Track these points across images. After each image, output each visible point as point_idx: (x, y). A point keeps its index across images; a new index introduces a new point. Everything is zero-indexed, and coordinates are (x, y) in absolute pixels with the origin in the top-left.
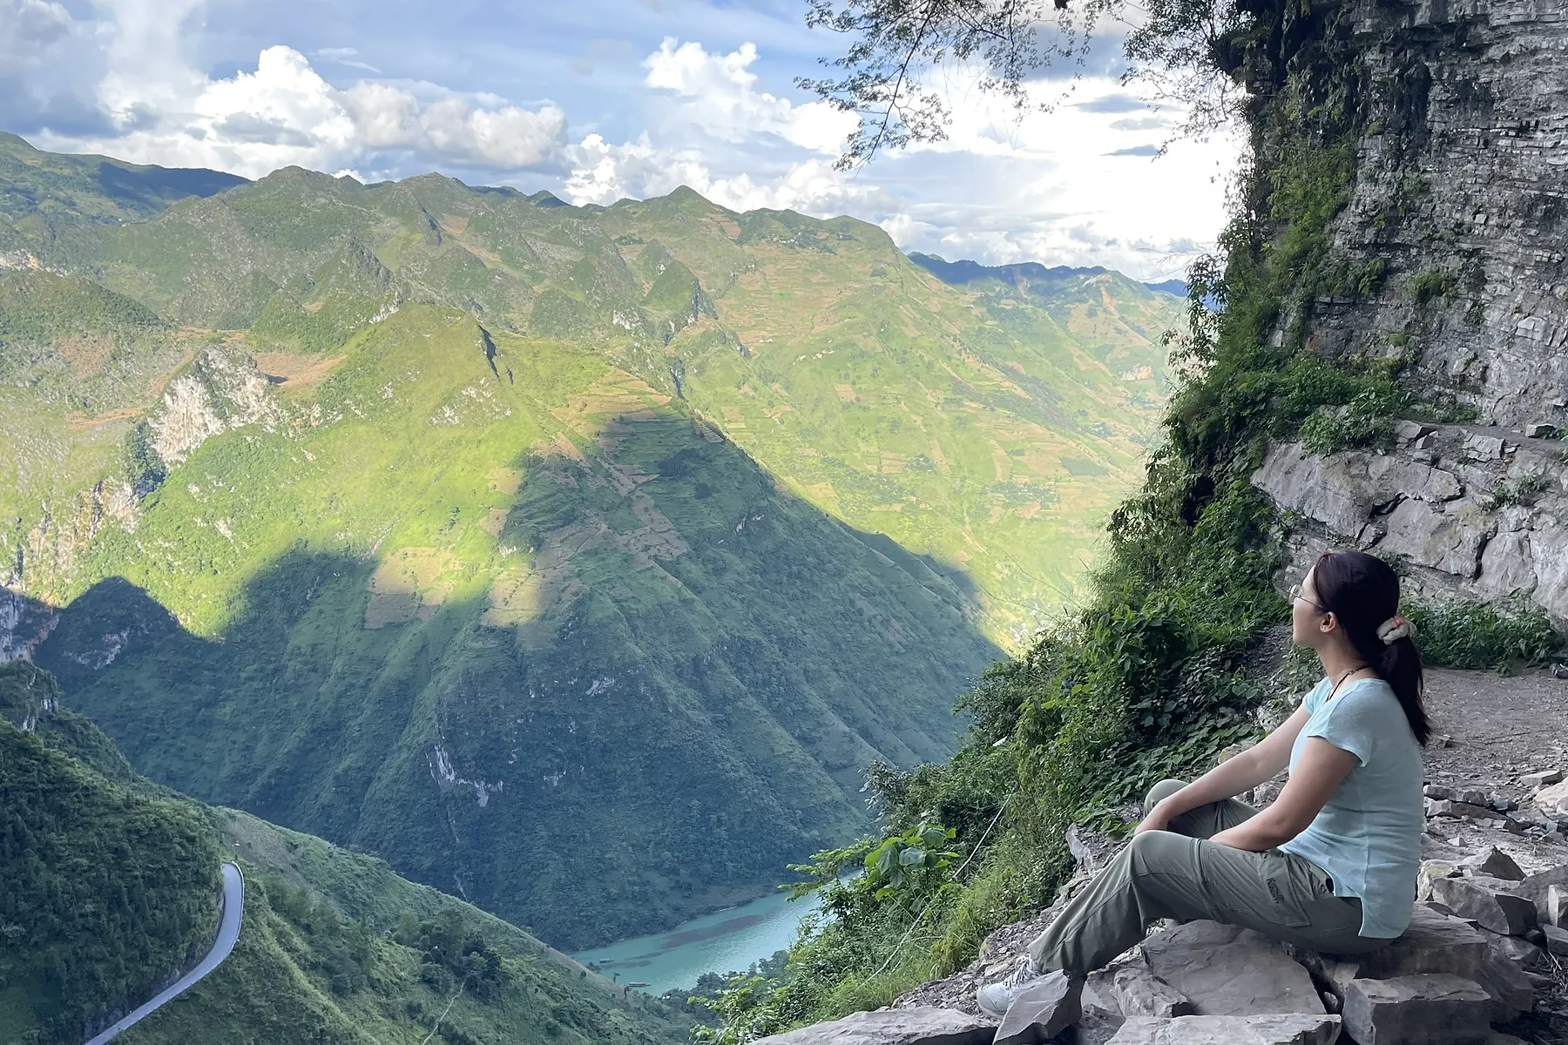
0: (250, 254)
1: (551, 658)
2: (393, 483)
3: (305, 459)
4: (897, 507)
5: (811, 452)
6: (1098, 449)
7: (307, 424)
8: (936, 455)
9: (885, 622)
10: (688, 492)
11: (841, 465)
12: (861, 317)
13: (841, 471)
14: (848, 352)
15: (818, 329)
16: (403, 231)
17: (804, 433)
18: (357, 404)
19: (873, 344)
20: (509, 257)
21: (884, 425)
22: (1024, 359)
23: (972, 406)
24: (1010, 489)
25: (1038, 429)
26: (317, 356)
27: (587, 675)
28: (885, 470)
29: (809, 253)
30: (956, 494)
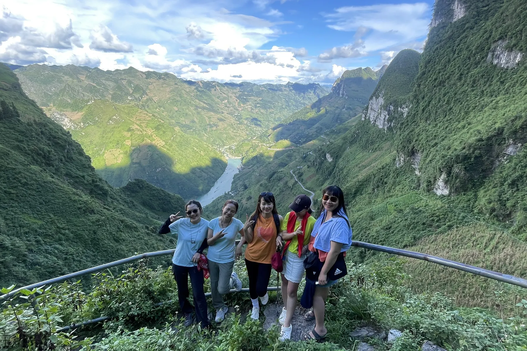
0: (32, 86)
1: (149, 166)
2: (103, 137)
3: (82, 134)
4: (192, 130)
5: (174, 121)
6: (222, 116)
7: (80, 127)
8: (195, 120)
9: (200, 151)
10: (161, 133)
11: (180, 123)
12: (175, 94)
13: (180, 124)
14: (175, 100)
15: (167, 96)
16: (71, 79)
17: (171, 117)
18: (90, 122)
19: (179, 99)
20: (98, 84)
21: (184, 114)
22: (206, 100)
23: (200, 110)
24: (210, 124)
25: (212, 113)
26: (77, 112)
27: (156, 168)
28: (187, 123)
29: (161, 81)
30: (200, 126)
